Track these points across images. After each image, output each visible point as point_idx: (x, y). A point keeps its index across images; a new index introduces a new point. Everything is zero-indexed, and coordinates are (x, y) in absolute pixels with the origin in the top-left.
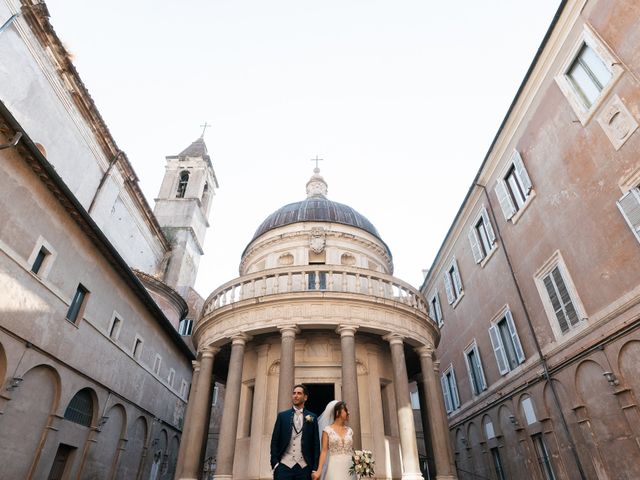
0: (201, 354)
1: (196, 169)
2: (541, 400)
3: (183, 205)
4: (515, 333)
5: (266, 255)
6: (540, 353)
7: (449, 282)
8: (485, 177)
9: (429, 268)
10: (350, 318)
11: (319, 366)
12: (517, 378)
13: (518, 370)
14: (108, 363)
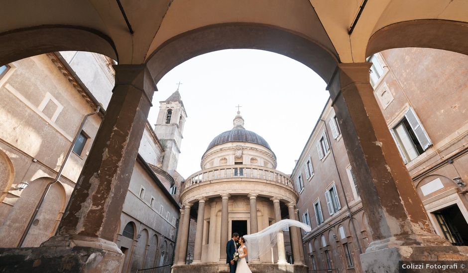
0: (184, 206)
1: (175, 108)
2: (347, 228)
3: (169, 128)
4: (337, 196)
5: (214, 159)
6: (348, 205)
7: (307, 168)
8: (325, 116)
9: (298, 159)
10: (254, 190)
11: (240, 213)
12: (337, 217)
13: (338, 213)
14: (140, 210)
